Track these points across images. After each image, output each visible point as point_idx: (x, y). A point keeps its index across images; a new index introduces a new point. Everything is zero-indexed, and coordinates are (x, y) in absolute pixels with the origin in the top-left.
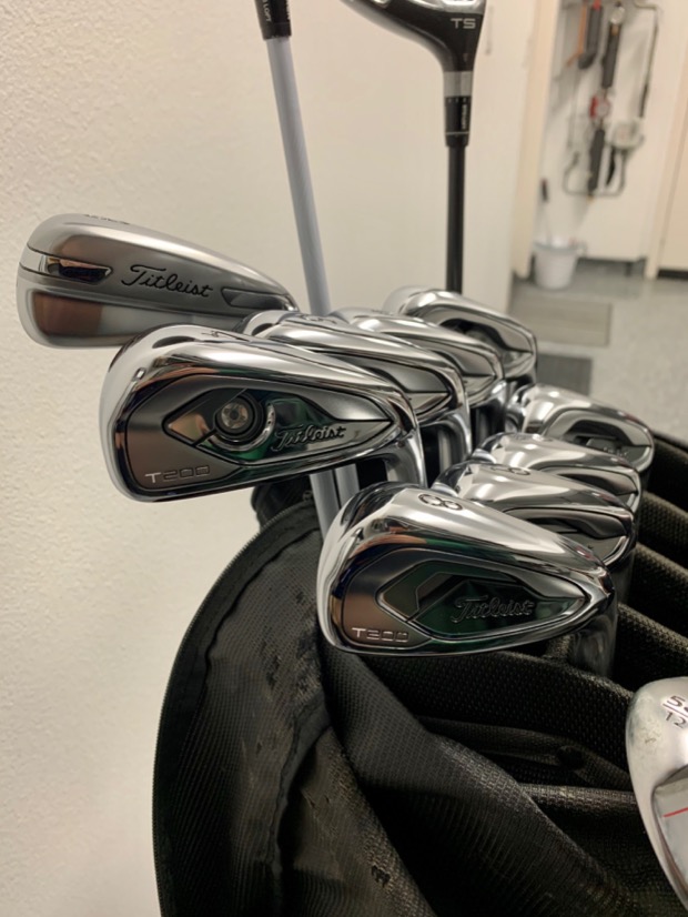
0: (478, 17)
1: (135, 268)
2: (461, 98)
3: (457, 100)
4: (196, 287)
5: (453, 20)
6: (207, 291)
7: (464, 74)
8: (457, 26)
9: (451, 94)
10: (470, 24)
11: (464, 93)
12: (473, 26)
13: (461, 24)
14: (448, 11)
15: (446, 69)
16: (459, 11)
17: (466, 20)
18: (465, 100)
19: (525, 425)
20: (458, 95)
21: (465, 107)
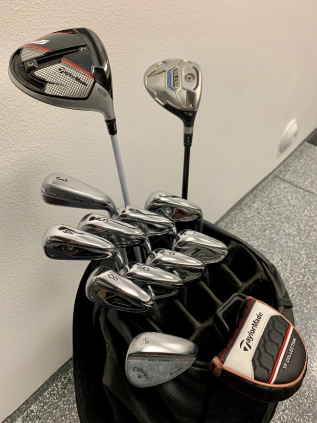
0: (194, 112)
5: (185, 113)
7: (190, 128)
9: (185, 133)
11: (190, 133)
13: (187, 114)
14: (183, 110)
16: (188, 110)
18: (188, 135)
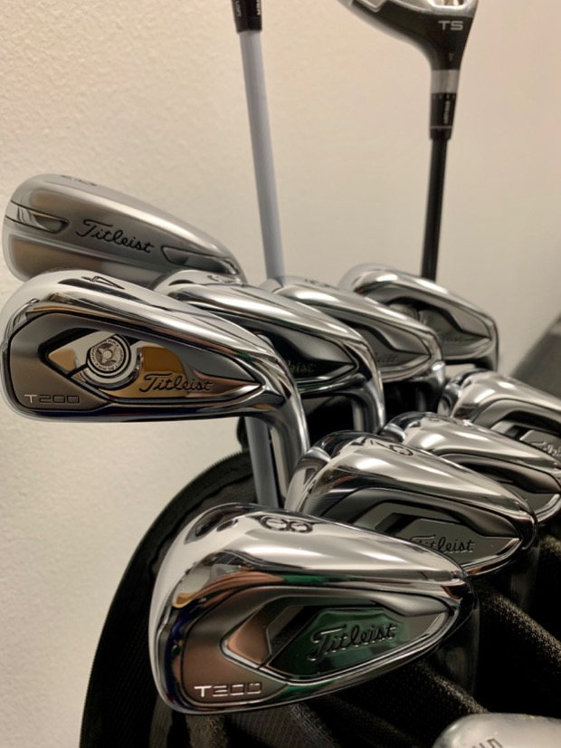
0: (467, 21)
1: (87, 222)
2: (445, 95)
3: (441, 97)
4: (139, 243)
5: (440, 22)
6: (149, 248)
7: (452, 72)
8: (444, 28)
9: (437, 91)
10: (457, 26)
11: (449, 90)
12: (461, 28)
13: (448, 26)
14: (436, 13)
15: (434, 68)
16: (447, 14)
17: (453, 22)
18: (448, 97)
19: (458, 405)
20: (443, 91)
21: (448, 103)
